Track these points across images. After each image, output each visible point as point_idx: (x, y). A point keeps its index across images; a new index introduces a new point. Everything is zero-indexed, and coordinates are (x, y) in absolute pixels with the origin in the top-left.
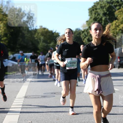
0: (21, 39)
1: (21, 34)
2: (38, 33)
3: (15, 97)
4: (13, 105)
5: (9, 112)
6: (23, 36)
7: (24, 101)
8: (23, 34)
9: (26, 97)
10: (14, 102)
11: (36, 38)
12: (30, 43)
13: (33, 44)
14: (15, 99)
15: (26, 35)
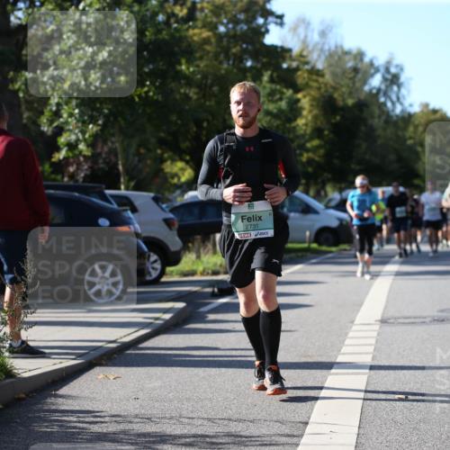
0: (364, 146)
1: (363, 128)
2: (416, 127)
3: (353, 322)
4: (347, 345)
5: (335, 366)
6: (371, 135)
7: (378, 334)
8: (372, 129)
9: (383, 321)
10: (351, 334)
11: (410, 142)
12: (392, 157)
13: (400, 159)
14: (351, 327)
15: (380, 132)
